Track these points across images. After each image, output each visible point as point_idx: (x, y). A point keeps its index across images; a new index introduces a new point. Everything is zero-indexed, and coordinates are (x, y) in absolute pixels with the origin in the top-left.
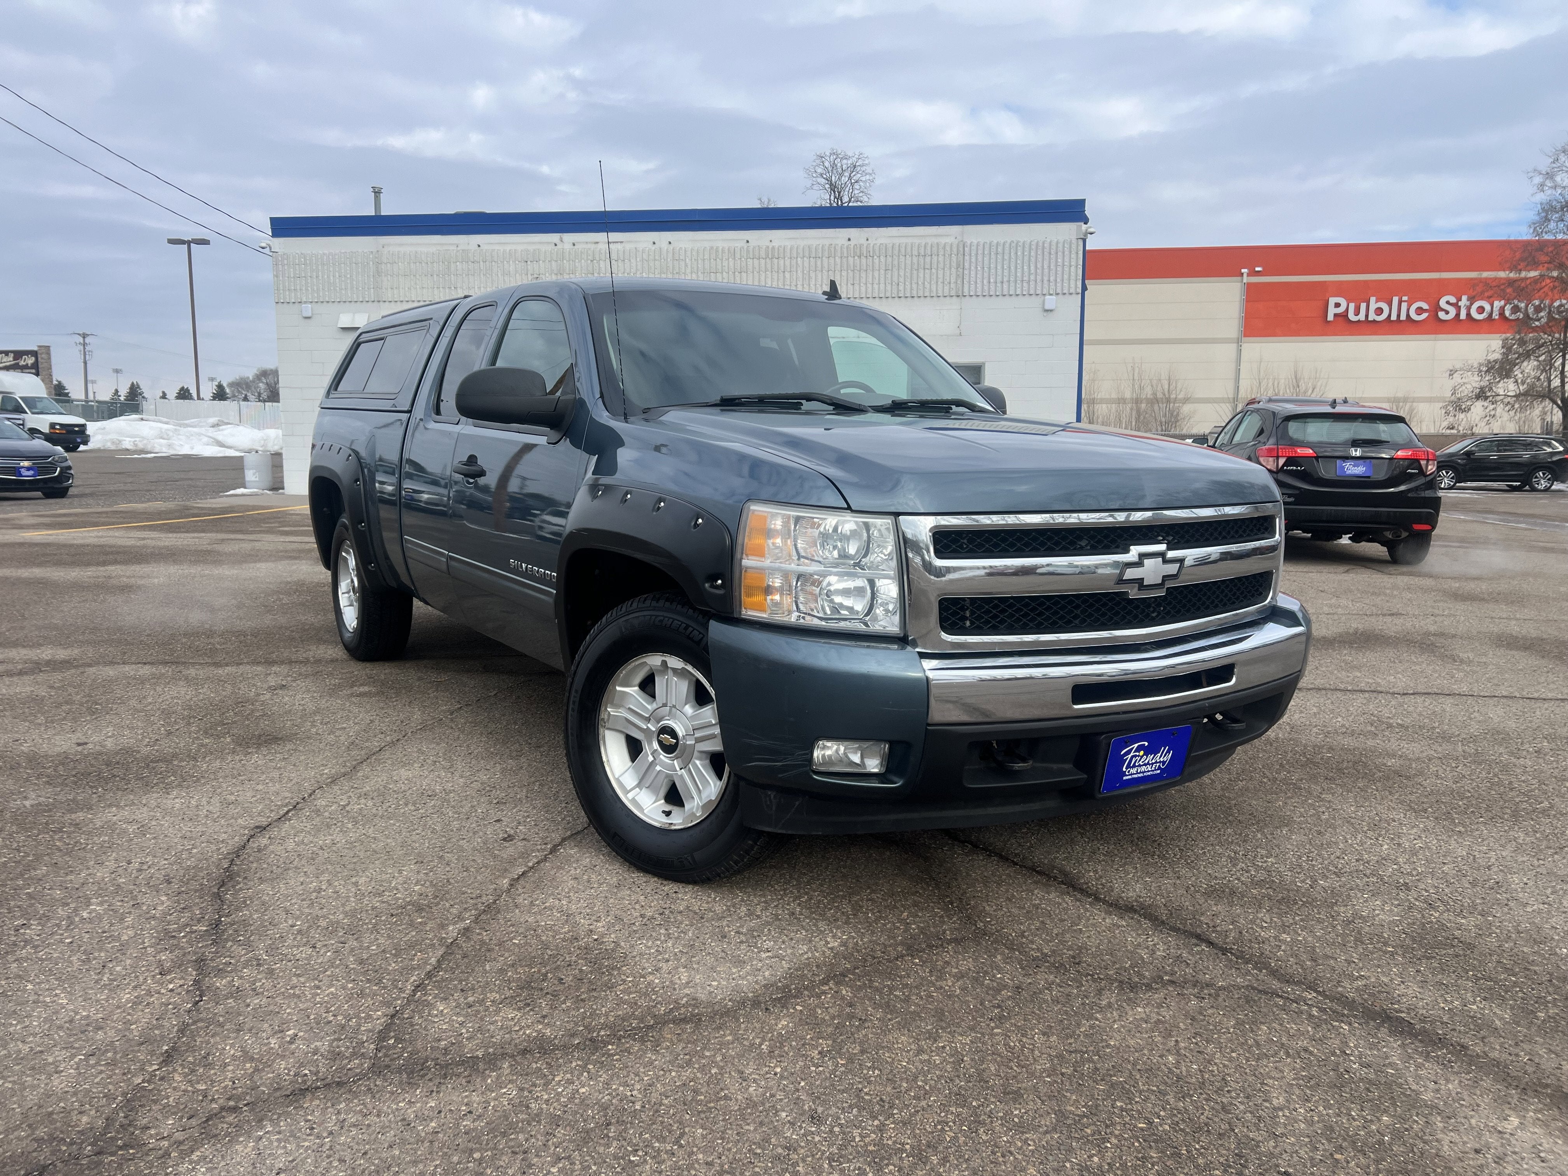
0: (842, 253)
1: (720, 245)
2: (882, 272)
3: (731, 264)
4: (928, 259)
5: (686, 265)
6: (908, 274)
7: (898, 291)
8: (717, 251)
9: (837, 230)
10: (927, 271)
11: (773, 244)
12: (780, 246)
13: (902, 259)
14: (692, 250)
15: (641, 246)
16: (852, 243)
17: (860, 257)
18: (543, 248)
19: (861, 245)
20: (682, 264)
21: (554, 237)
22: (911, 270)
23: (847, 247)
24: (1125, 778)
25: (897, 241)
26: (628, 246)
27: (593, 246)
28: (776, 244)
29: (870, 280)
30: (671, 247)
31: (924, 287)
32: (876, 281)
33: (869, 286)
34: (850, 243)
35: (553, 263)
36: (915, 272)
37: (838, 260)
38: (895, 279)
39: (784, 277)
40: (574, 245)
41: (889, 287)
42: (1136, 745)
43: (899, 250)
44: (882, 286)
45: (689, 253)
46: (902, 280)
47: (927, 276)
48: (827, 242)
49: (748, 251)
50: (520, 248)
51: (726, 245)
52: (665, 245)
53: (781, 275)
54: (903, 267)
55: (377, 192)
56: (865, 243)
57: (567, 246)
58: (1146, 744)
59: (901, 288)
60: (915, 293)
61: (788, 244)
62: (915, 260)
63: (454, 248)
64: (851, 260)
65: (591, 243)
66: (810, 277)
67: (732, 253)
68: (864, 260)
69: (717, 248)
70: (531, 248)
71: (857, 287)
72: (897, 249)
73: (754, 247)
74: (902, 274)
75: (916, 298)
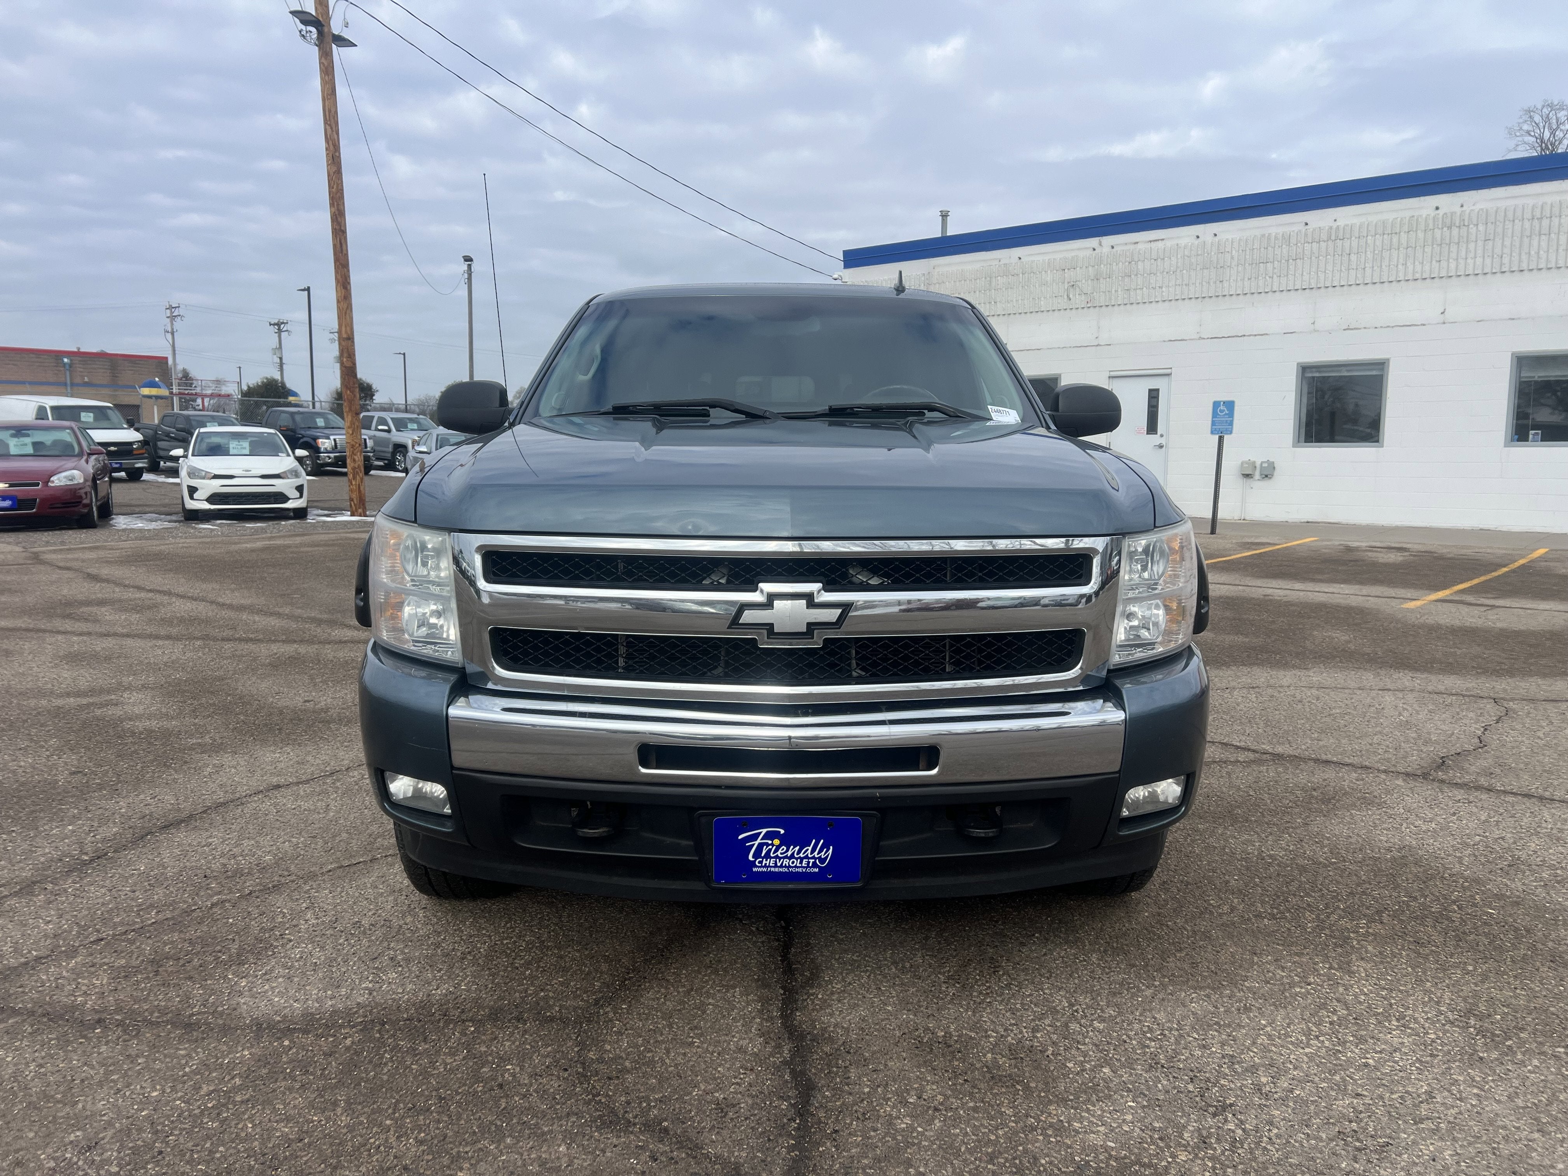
0: (1427, 225)
1: (1273, 231)
2: (1480, 243)
3: (1285, 251)
4: (1545, 222)
5: (1232, 258)
6: (1517, 244)
7: (1501, 265)
8: (1269, 238)
9: (1422, 198)
10: (1543, 237)
11: (1338, 223)
12: (1347, 225)
13: (1509, 225)
14: (1240, 240)
15: (1183, 242)
16: (1441, 212)
17: (1450, 228)
18: (1081, 254)
19: (1453, 214)
20: (1228, 256)
21: (1093, 242)
22: (1522, 237)
23: (1434, 218)
24: (755, 869)
25: (1502, 204)
26: (1169, 244)
27: (1132, 247)
28: (1341, 223)
29: (1463, 254)
30: (1216, 239)
31: (1539, 257)
32: (1472, 255)
33: (1462, 262)
34: (1437, 212)
35: (1090, 268)
36: (1526, 240)
37: (1421, 235)
38: (1498, 251)
39: (1349, 260)
40: (1113, 247)
41: (1488, 261)
42: (764, 831)
43: (1505, 216)
44: (1479, 261)
45: (1236, 245)
46: (1507, 250)
47: (1544, 244)
48: (1407, 214)
49: (1306, 235)
50: (1058, 256)
51: (1280, 230)
52: (1209, 239)
53: (1346, 258)
54: (1510, 234)
55: (944, 215)
56: (1458, 210)
57: (1106, 249)
58: (782, 832)
59: (1506, 260)
60: (1524, 266)
61: (1356, 221)
62: (1527, 225)
63: (997, 262)
64: (1438, 233)
65: (1131, 243)
66: (1382, 258)
67: (1287, 239)
68: (1455, 231)
69: (1270, 234)
70: (1070, 255)
71: (1444, 264)
72: (1503, 214)
73: (1314, 230)
74: (1507, 242)
75: (1526, 272)
